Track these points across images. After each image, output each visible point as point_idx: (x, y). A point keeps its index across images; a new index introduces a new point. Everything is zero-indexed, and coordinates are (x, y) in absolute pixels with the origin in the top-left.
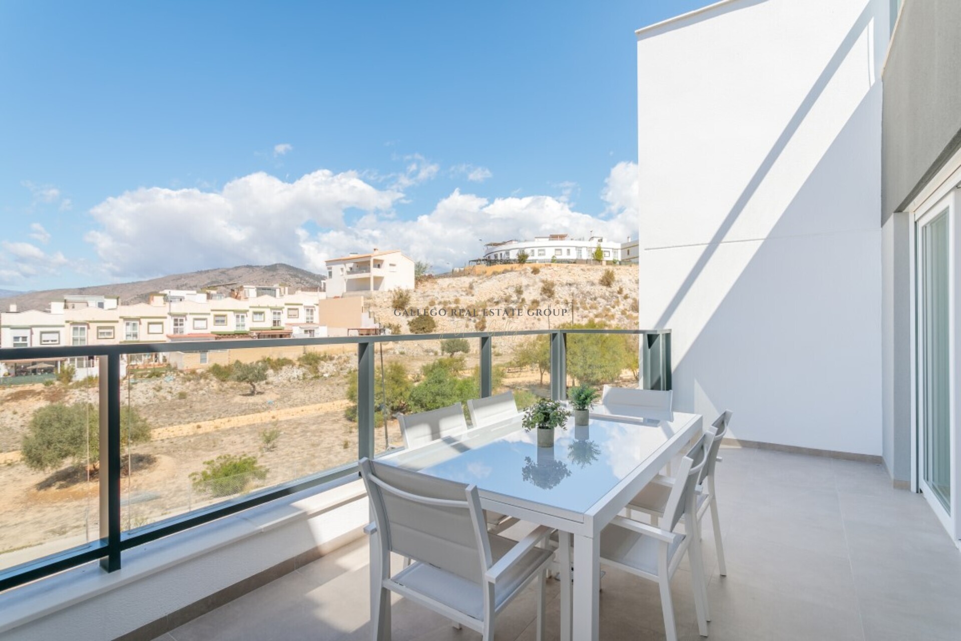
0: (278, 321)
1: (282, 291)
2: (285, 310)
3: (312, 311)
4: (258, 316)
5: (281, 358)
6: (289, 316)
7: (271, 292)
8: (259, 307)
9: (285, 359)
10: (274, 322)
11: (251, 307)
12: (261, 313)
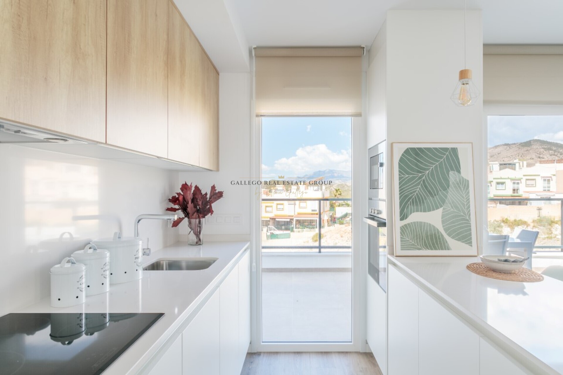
0: (517, 189)
1: (521, 164)
2: (523, 181)
3: (549, 180)
4: (500, 185)
5: (518, 219)
6: (527, 185)
7: (512, 166)
8: (501, 178)
9: (520, 220)
10: (514, 190)
11: (494, 179)
12: (502, 183)
